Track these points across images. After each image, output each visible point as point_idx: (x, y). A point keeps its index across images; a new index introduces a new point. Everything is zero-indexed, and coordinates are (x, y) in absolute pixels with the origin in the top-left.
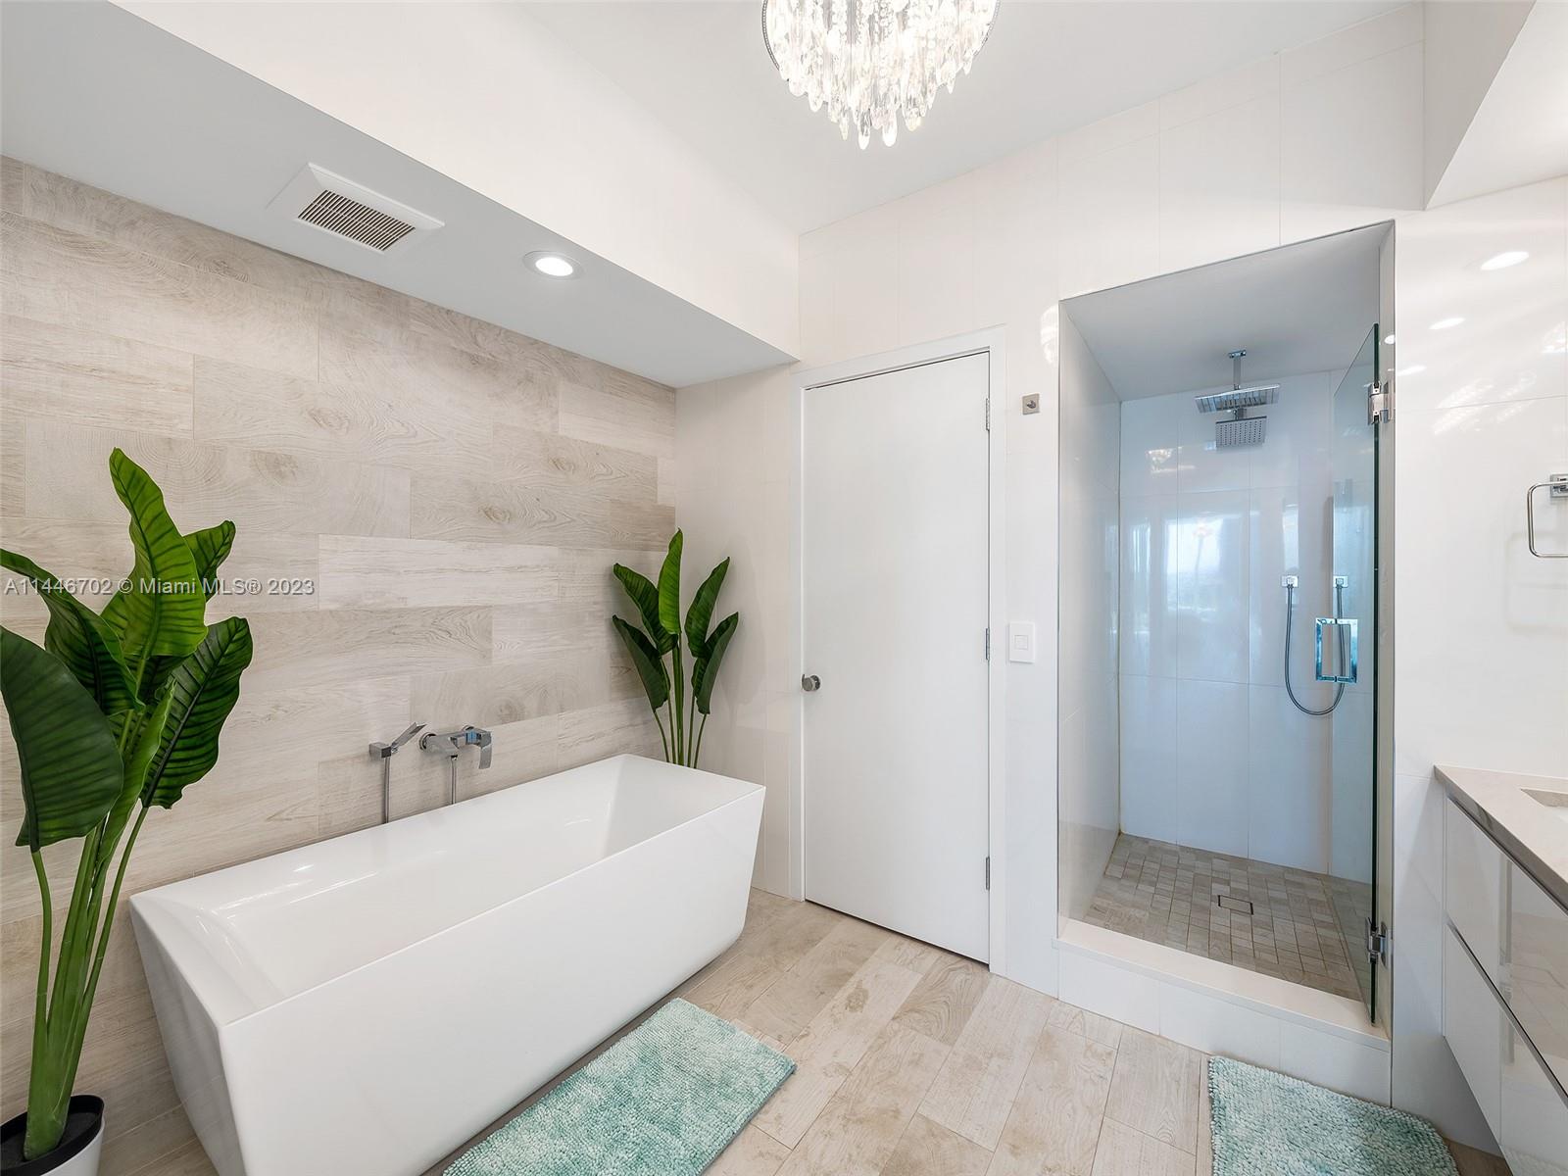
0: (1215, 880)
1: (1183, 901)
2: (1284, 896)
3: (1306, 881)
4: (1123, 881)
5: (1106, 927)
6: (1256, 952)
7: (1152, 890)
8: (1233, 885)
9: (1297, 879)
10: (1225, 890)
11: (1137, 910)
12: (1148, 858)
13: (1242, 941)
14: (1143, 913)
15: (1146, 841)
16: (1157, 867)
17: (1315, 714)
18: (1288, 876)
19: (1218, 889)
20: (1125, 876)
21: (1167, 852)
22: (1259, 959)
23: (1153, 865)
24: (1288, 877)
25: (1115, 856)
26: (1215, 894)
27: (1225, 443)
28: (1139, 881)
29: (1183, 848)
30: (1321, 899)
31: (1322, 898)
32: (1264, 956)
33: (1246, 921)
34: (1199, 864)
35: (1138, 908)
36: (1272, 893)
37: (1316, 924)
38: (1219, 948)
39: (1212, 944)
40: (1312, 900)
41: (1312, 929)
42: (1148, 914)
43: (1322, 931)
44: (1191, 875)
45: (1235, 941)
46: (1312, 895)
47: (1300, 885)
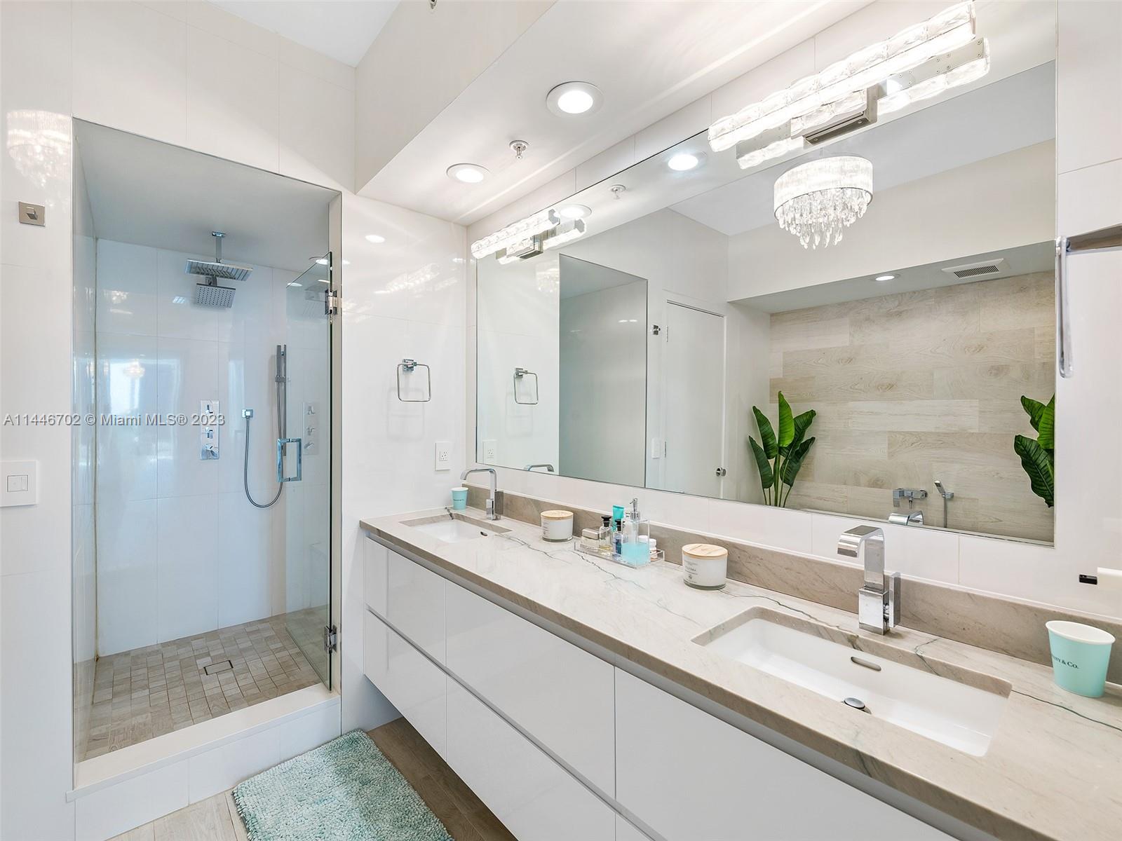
0: (196, 657)
1: (177, 686)
2: (249, 644)
3: (261, 626)
4: (115, 701)
5: (112, 749)
6: (244, 693)
7: (147, 692)
8: (212, 654)
9: (254, 628)
10: (206, 661)
11: (138, 717)
12: (133, 667)
13: (232, 691)
14: (144, 716)
15: (127, 654)
16: (145, 671)
17: (266, 506)
18: (250, 629)
19: (201, 663)
20: (114, 695)
21: (150, 654)
22: (247, 696)
23: (140, 672)
24: (248, 630)
25: (98, 682)
26: (201, 667)
27: (199, 302)
28: (131, 691)
29: (165, 645)
30: (271, 634)
31: (273, 633)
32: (250, 692)
33: (230, 675)
34: (181, 651)
35: (138, 715)
36: (241, 647)
37: (274, 652)
38: (218, 706)
39: (211, 706)
40: (267, 637)
41: (272, 657)
42: (150, 714)
43: (278, 655)
44: (177, 663)
45: (227, 694)
46: (267, 634)
47: (258, 631)
